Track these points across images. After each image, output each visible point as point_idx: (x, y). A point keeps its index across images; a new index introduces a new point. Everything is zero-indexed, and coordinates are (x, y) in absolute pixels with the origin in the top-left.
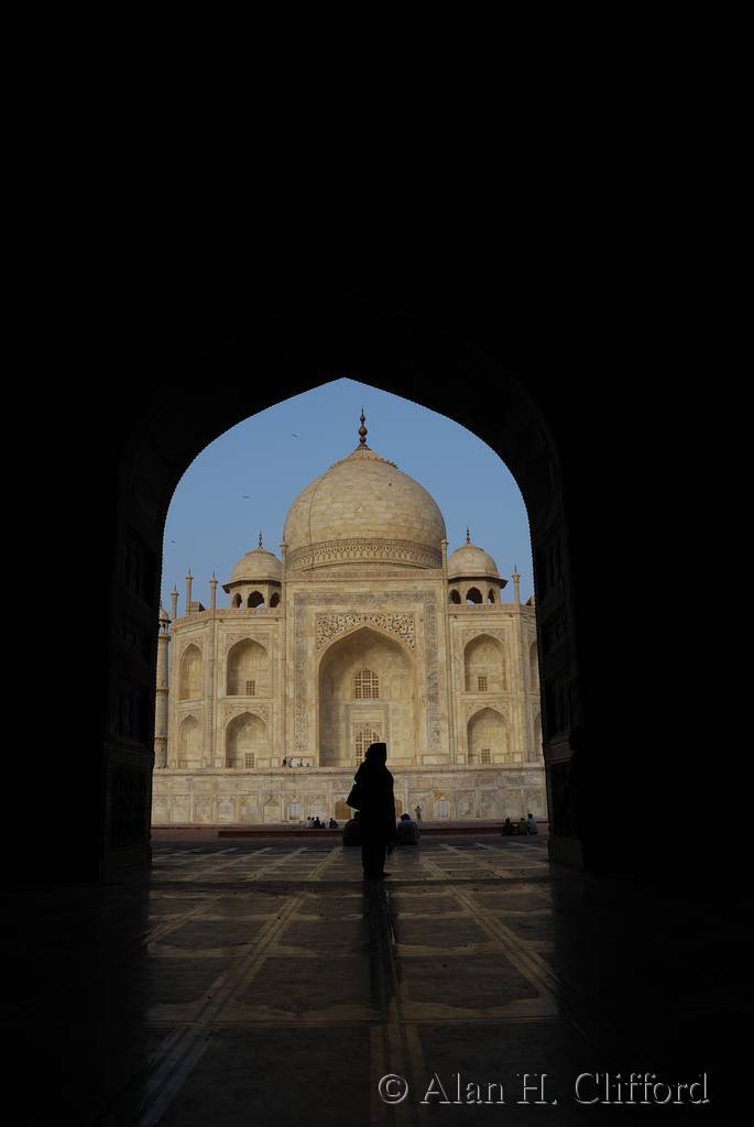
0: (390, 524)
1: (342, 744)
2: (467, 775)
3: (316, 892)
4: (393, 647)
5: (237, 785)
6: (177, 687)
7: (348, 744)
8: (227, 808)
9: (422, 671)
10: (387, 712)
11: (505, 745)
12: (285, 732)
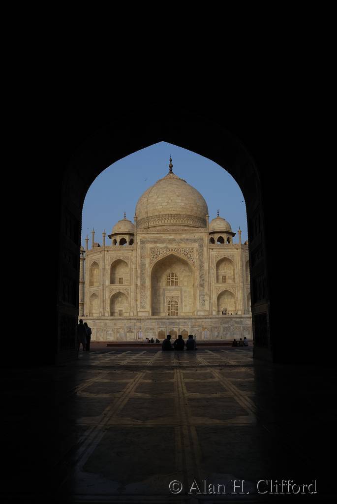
0: (183, 208)
1: (162, 306)
2: (217, 320)
3: (150, 370)
4: (184, 263)
5: (115, 324)
6: (89, 280)
7: (164, 306)
8: (110, 334)
9: (197, 273)
10: (181, 292)
11: (234, 307)
12: (136, 301)
